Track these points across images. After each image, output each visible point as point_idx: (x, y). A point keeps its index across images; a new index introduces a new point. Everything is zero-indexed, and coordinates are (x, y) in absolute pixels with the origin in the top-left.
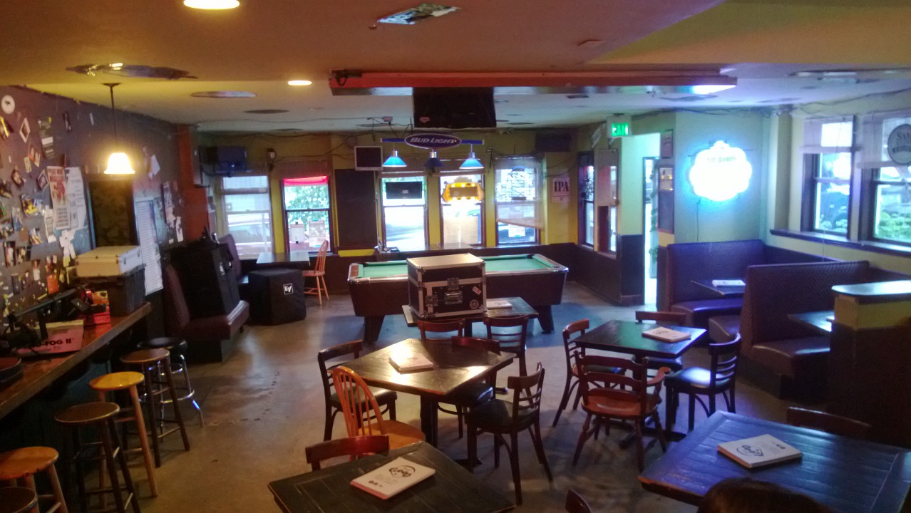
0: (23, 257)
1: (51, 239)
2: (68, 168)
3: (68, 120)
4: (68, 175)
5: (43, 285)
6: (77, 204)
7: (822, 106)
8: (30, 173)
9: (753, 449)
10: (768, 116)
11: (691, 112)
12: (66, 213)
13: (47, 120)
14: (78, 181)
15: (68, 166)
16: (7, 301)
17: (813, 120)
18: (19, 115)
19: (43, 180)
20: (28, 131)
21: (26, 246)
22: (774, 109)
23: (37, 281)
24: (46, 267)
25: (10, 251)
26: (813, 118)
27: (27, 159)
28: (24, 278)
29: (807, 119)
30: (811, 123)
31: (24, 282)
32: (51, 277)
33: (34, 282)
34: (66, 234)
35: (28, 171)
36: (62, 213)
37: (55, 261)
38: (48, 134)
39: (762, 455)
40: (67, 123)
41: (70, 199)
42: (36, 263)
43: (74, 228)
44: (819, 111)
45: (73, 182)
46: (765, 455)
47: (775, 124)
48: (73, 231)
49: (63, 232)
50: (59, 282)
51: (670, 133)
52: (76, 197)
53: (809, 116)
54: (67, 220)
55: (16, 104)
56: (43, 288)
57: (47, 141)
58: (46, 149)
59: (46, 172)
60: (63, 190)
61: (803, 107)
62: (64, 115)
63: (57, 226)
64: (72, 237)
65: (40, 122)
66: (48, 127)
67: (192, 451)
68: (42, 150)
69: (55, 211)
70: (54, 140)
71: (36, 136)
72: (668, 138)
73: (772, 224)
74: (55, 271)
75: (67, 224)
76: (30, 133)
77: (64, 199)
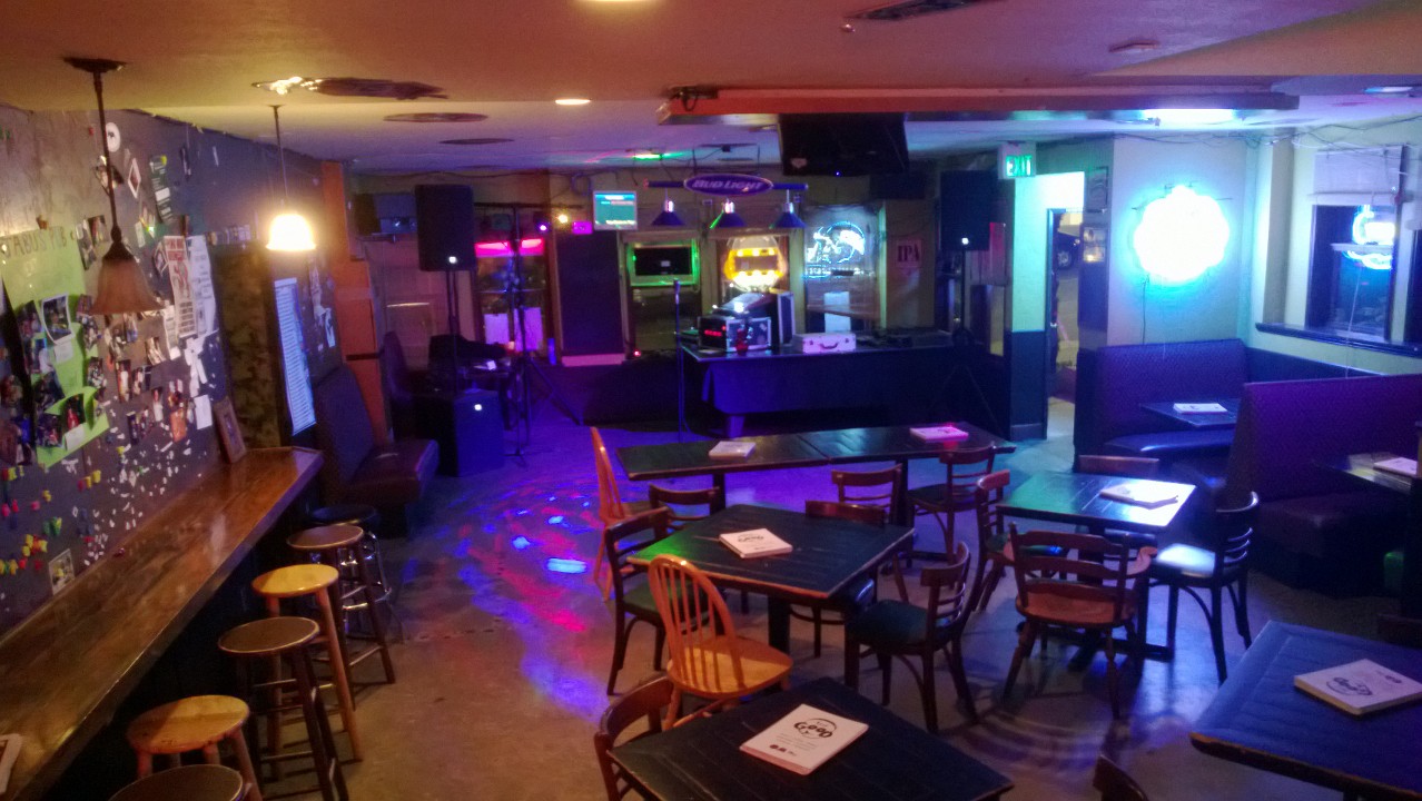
0: (140, 385)
1: (174, 354)
2: (190, 238)
3: (187, 160)
4: (190, 249)
5: (167, 428)
6: (204, 294)
7: (1347, 131)
8: (143, 249)
9: (1352, 684)
10: (1254, 144)
11: (1137, 140)
12: (191, 310)
13: (159, 160)
14: (203, 258)
15: (191, 233)
16: (123, 456)
17: (1331, 153)
18: (128, 153)
19: (160, 258)
20: (139, 179)
21: (144, 367)
22: (1263, 135)
23: (159, 423)
24: (170, 399)
25: (124, 376)
26: (1331, 150)
27: (138, 226)
28: (143, 419)
29: (1320, 150)
30: (1328, 157)
31: (143, 425)
32: (176, 414)
33: (155, 424)
34: (190, 342)
35: (140, 246)
36: (186, 308)
37: (180, 390)
38: (164, 184)
39: (1370, 693)
40: (185, 164)
41: (195, 287)
42: (156, 393)
43: (202, 333)
44: (1341, 139)
45: (197, 260)
46: (1375, 693)
47: (1267, 158)
48: (201, 339)
49: (188, 341)
50: (187, 422)
51: (1105, 171)
52: (203, 283)
53: (1325, 146)
54: (192, 322)
55: (122, 137)
56: (168, 432)
57: (163, 195)
58: (162, 208)
59: (163, 244)
60: (185, 274)
61: (1312, 131)
62: (181, 152)
63: (181, 331)
64: (199, 350)
65: (152, 164)
66: (162, 172)
67: (399, 684)
68: (156, 209)
69: (179, 309)
70: (171, 191)
71: (147, 188)
72: (1101, 181)
73: (1258, 316)
74: (182, 405)
75: (192, 329)
76: (141, 184)
77: (188, 288)
